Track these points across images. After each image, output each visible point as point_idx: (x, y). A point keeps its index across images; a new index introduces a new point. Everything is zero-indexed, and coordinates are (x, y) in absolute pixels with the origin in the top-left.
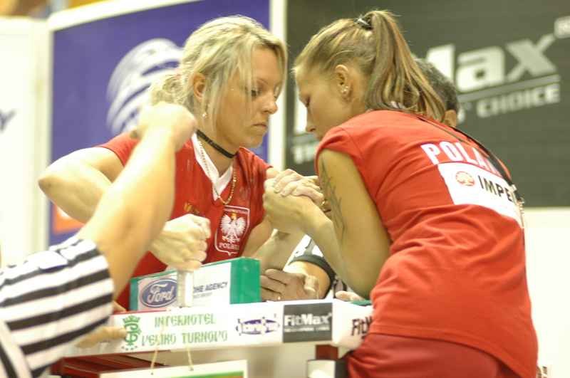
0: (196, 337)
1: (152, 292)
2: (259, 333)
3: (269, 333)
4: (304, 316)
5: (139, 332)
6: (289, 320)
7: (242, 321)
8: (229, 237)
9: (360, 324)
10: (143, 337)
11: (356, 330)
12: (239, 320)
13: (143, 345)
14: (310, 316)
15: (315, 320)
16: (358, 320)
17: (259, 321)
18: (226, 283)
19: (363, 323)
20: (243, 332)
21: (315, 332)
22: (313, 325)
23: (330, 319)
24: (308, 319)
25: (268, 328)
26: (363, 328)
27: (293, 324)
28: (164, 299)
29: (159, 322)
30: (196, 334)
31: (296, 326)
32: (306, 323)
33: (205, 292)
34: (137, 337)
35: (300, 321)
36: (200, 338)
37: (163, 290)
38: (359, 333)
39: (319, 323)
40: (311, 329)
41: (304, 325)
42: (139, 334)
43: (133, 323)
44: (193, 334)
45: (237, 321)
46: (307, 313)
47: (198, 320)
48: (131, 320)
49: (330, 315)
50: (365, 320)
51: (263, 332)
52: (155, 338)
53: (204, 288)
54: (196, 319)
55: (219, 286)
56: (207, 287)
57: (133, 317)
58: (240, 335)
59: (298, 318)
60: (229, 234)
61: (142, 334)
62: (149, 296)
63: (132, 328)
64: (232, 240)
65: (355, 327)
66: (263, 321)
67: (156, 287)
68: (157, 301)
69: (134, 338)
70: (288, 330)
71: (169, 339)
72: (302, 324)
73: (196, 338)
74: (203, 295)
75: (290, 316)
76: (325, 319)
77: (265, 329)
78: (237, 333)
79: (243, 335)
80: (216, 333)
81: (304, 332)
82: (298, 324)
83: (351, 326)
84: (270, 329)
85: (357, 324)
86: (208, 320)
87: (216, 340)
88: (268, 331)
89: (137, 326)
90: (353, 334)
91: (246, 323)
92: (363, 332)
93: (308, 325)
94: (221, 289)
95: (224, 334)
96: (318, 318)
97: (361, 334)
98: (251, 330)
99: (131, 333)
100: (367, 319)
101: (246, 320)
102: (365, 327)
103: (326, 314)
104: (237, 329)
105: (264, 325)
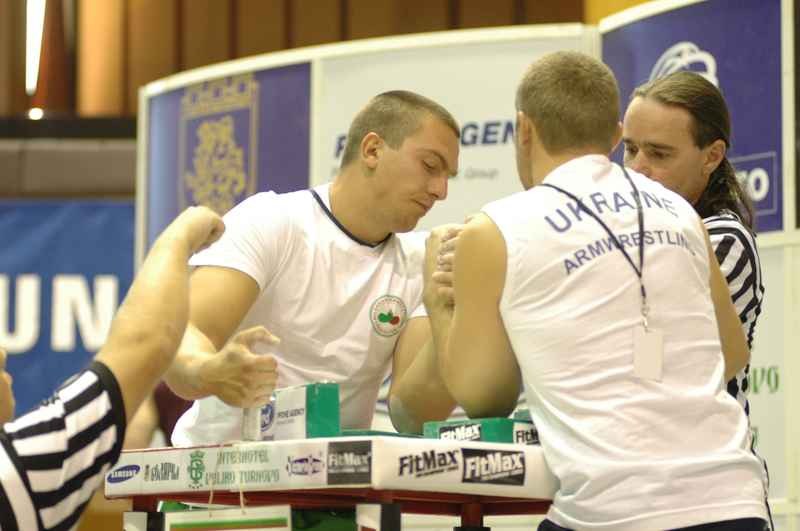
0: (251, 476)
2: (306, 473)
3: (316, 475)
4: (346, 455)
5: (203, 468)
6: (333, 460)
7: (291, 459)
9: (411, 462)
10: (207, 474)
11: (406, 469)
12: (289, 458)
13: (207, 483)
14: (352, 455)
15: (355, 461)
16: (411, 457)
17: (307, 460)
19: (418, 459)
20: (293, 472)
21: (356, 473)
22: (354, 466)
23: (370, 459)
24: (350, 459)
25: (314, 468)
26: (418, 467)
27: (336, 464)
32: (347, 463)
34: (201, 473)
35: (343, 461)
36: (256, 477)
38: (411, 471)
39: (359, 463)
41: (345, 466)
42: (203, 471)
43: (198, 458)
46: (349, 452)
47: (254, 456)
48: (197, 455)
49: (369, 454)
51: (310, 473)
57: (199, 452)
58: (290, 475)
59: (340, 457)
61: (206, 471)
63: (197, 464)
65: (402, 466)
66: (310, 460)
69: (199, 475)
70: (332, 471)
71: (229, 477)
72: (344, 464)
74: (289, 421)
75: (333, 456)
76: (365, 458)
78: (287, 473)
79: (293, 475)
80: (269, 472)
81: (345, 474)
82: (341, 464)
83: (398, 465)
84: (316, 470)
85: (406, 462)
87: (269, 480)
88: (314, 472)
89: (201, 463)
90: (401, 472)
91: (296, 461)
92: (418, 469)
93: (349, 466)
95: (276, 474)
96: (358, 458)
97: (415, 473)
98: (300, 470)
99: (196, 469)
100: (425, 454)
101: (295, 459)
102: (421, 464)
103: (365, 454)
104: (287, 468)
105: (311, 464)
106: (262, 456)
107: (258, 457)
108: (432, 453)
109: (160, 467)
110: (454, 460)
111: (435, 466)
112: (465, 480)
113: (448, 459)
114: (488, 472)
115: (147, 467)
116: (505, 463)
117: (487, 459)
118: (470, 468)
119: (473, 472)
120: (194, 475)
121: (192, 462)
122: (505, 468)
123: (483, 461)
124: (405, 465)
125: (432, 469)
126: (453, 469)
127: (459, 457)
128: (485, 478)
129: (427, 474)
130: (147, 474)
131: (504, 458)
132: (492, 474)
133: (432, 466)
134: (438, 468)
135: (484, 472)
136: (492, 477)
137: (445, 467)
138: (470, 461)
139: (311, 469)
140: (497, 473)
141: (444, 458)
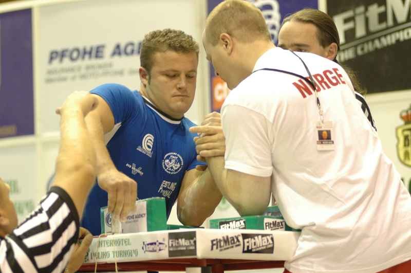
0: (120, 253)
2: (155, 251)
3: (161, 252)
4: (180, 240)
5: (89, 250)
6: (172, 243)
7: (145, 243)
9: (217, 243)
10: (91, 254)
11: (215, 247)
12: (144, 243)
13: (92, 258)
14: (183, 240)
15: (186, 243)
16: (217, 239)
17: (155, 243)
18: (144, 214)
19: (220, 241)
20: (146, 251)
21: (186, 249)
22: (185, 246)
23: (195, 242)
24: (183, 242)
25: (160, 248)
26: (220, 245)
27: (174, 245)
30: (120, 251)
31: (176, 247)
32: (181, 244)
33: (135, 219)
34: (88, 253)
35: (178, 243)
36: (123, 254)
38: (217, 248)
39: (189, 244)
40: (185, 248)
41: (180, 246)
45: (142, 244)
46: (182, 238)
47: (121, 242)
49: (195, 239)
50: (222, 239)
51: (158, 251)
52: (98, 254)
53: (135, 217)
55: (141, 216)
58: (145, 252)
59: (177, 241)
61: (91, 252)
62: (109, 219)
65: (213, 245)
66: (157, 244)
70: (171, 249)
71: (106, 255)
75: (172, 240)
76: (192, 241)
78: (143, 251)
79: (146, 252)
80: (131, 251)
82: (177, 245)
83: (210, 244)
85: (215, 242)
87: (132, 256)
88: (160, 250)
90: (212, 249)
91: (148, 244)
93: (182, 246)
95: (136, 252)
96: (188, 241)
97: (219, 249)
98: (151, 249)
100: (223, 237)
101: (148, 243)
102: (222, 243)
103: (192, 239)
104: (143, 248)
105: (158, 246)
106: (126, 242)
107: (124, 243)
108: (227, 237)
110: (238, 241)
111: (229, 245)
112: (244, 252)
113: (236, 240)
114: (256, 247)
116: (264, 241)
117: (254, 239)
118: (246, 245)
119: (248, 247)
122: (264, 244)
123: (253, 241)
124: (214, 244)
125: (228, 246)
126: (239, 245)
127: (241, 238)
128: (254, 250)
129: (225, 249)
131: (264, 238)
132: (258, 247)
133: (227, 244)
134: (231, 245)
135: (253, 247)
136: (258, 249)
137: (234, 245)
138: (246, 240)
139: (158, 249)
140: (260, 247)
141: (233, 240)
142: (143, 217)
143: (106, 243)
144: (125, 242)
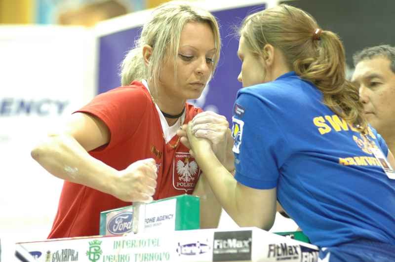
1: (116, 222)
2: (194, 254)
3: (202, 254)
4: (229, 241)
5: (101, 252)
6: (218, 244)
7: (181, 244)
8: (184, 177)
9: (275, 248)
10: (104, 257)
11: (272, 253)
12: (179, 244)
14: (234, 240)
15: (238, 244)
16: (274, 245)
17: (195, 245)
18: (172, 215)
19: (278, 247)
20: (182, 253)
21: (238, 253)
22: (238, 249)
23: (250, 244)
24: (233, 243)
25: (201, 250)
26: (278, 251)
27: (221, 247)
28: (126, 228)
29: (117, 245)
30: (145, 254)
31: (223, 249)
32: (231, 246)
33: (156, 222)
34: (99, 256)
35: (227, 245)
36: (149, 258)
37: (124, 221)
38: (274, 255)
39: (241, 246)
40: (235, 251)
41: (230, 248)
42: (101, 254)
43: (96, 245)
44: (143, 254)
45: (178, 244)
46: (232, 238)
47: (147, 243)
48: (95, 243)
49: (250, 240)
50: (280, 246)
51: (198, 253)
52: (113, 258)
53: (156, 219)
54: (145, 243)
55: (167, 217)
56: (158, 218)
57: (97, 240)
58: (179, 255)
59: (225, 242)
60: (184, 175)
61: (103, 254)
62: (115, 226)
63: (95, 250)
64: (187, 179)
65: (270, 250)
66: (198, 245)
67: (120, 218)
68: (120, 229)
69: (96, 257)
70: (217, 252)
71: (125, 258)
72: (228, 247)
73: (145, 258)
74: (154, 225)
75: (218, 241)
76: (246, 243)
77: (199, 251)
78: (177, 254)
79: (181, 255)
80: (161, 254)
81: (230, 254)
82: (225, 247)
83: (267, 249)
84: (203, 251)
85: (272, 248)
86: (154, 244)
87: (161, 259)
88: (201, 253)
89: (99, 248)
90: (269, 256)
91: (185, 246)
92: (278, 255)
93: (233, 248)
94: (168, 219)
95: (167, 255)
96: (241, 243)
97: (276, 257)
98: (188, 251)
99: (94, 253)
100: (282, 244)
101: (184, 244)
102: (280, 251)
103: (246, 239)
104: (177, 250)
105: (199, 247)
106: (155, 242)
107: (151, 243)
108: (285, 244)
109: (60, 253)
110: (296, 252)
111: (287, 254)
113: (294, 250)
115: (49, 253)
117: (312, 254)
118: (304, 260)
120: (92, 257)
121: (90, 248)
124: (272, 250)
125: (285, 256)
126: (295, 258)
127: (299, 250)
129: (282, 259)
130: (48, 257)
133: (285, 253)
134: (289, 256)
137: (292, 256)
138: (305, 254)
141: (291, 250)
142: (169, 218)
143: (125, 244)
144: (153, 243)
